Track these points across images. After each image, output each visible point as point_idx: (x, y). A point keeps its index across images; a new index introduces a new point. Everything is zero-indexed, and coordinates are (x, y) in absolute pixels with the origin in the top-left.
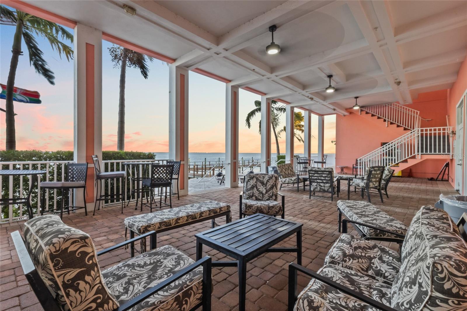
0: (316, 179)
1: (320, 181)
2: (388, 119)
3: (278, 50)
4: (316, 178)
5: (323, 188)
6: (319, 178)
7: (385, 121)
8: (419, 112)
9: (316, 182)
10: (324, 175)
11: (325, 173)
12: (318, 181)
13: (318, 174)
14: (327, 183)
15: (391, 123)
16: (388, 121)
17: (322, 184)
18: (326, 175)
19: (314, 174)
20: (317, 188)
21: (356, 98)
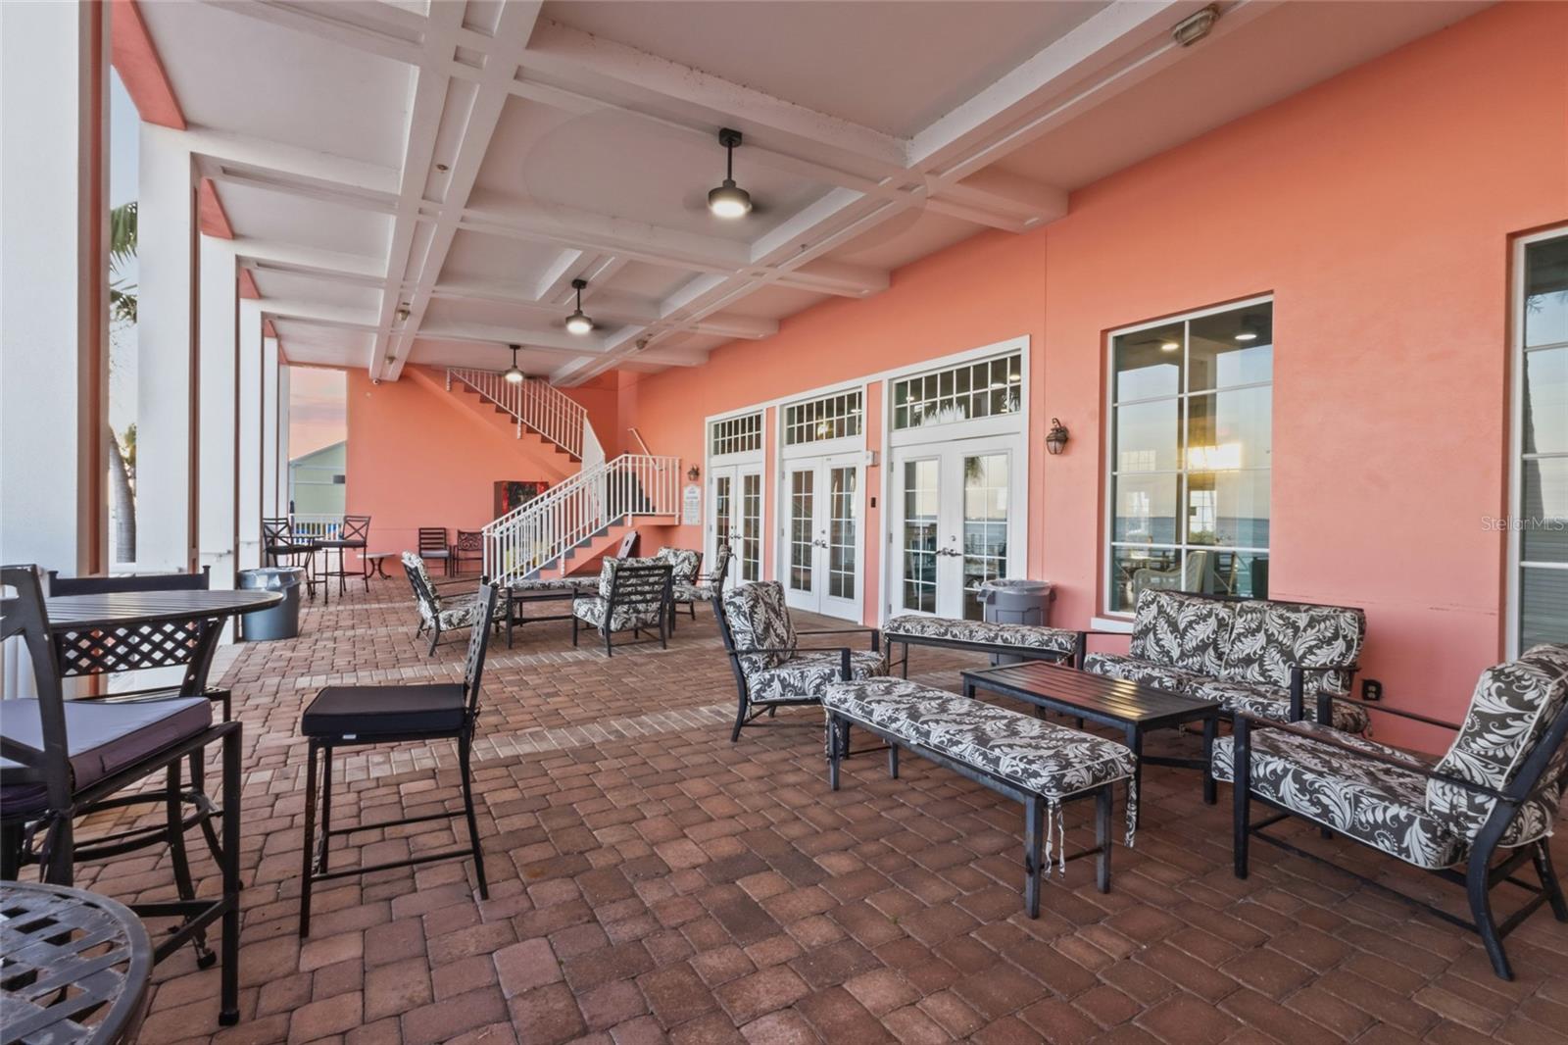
0: (630, 594)
1: (639, 598)
2: (523, 417)
3: (747, 206)
4: (630, 589)
5: (642, 616)
6: (639, 588)
7: (514, 420)
8: (585, 411)
9: (626, 603)
10: (652, 580)
11: (656, 572)
12: (634, 598)
13: (637, 576)
14: (652, 600)
15: (530, 430)
16: (522, 422)
17: (641, 607)
18: (657, 578)
19: (628, 578)
20: (629, 619)
21: (515, 347)
